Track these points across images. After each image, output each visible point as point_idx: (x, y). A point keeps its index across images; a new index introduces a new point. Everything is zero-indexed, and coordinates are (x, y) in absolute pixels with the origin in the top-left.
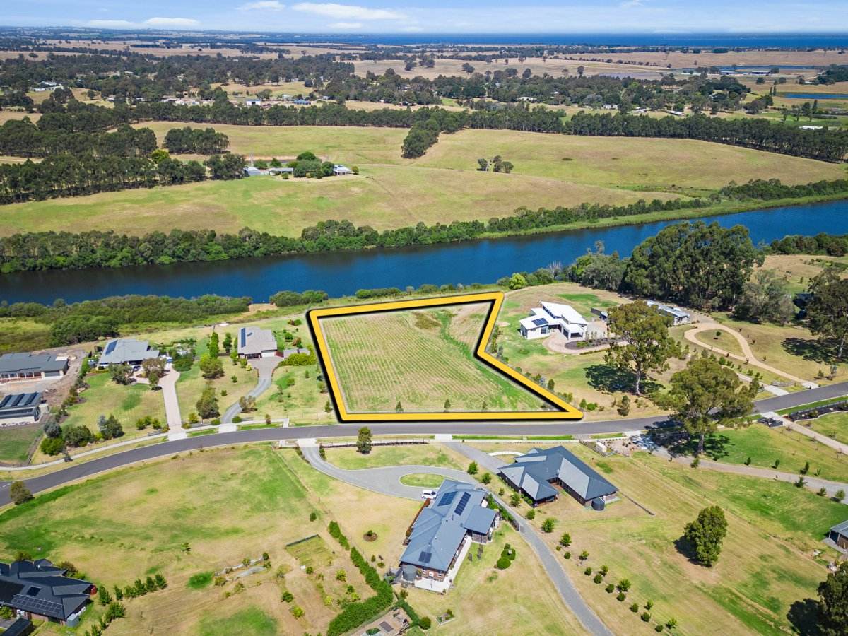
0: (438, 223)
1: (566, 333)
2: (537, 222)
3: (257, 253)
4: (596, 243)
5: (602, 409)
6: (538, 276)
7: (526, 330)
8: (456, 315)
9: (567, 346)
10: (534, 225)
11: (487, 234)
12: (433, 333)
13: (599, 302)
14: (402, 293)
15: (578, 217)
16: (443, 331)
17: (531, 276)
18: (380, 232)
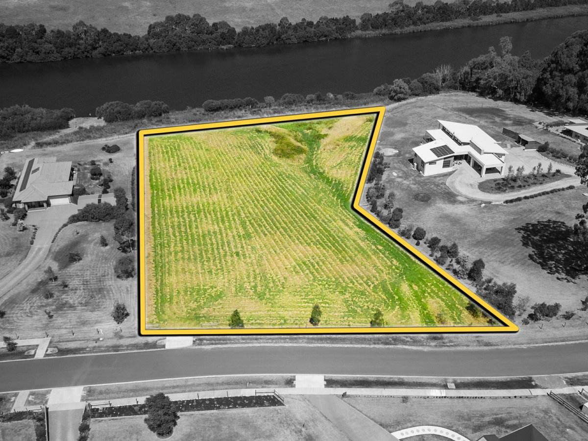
0: (304, 19)
1: (478, 167)
2: (415, 18)
3: (95, 53)
4: (502, 39)
5: (568, 316)
6: (424, 82)
7: (423, 163)
8: (326, 135)
9: (483, 187)
10: (411, 22)
11: (359, 33)
12: (296, 164)
13: (510, 119)
14: (260, 104)
15: (458, 14)
16: (309, 161)
17: (415, 82)
18: (238, 30)
